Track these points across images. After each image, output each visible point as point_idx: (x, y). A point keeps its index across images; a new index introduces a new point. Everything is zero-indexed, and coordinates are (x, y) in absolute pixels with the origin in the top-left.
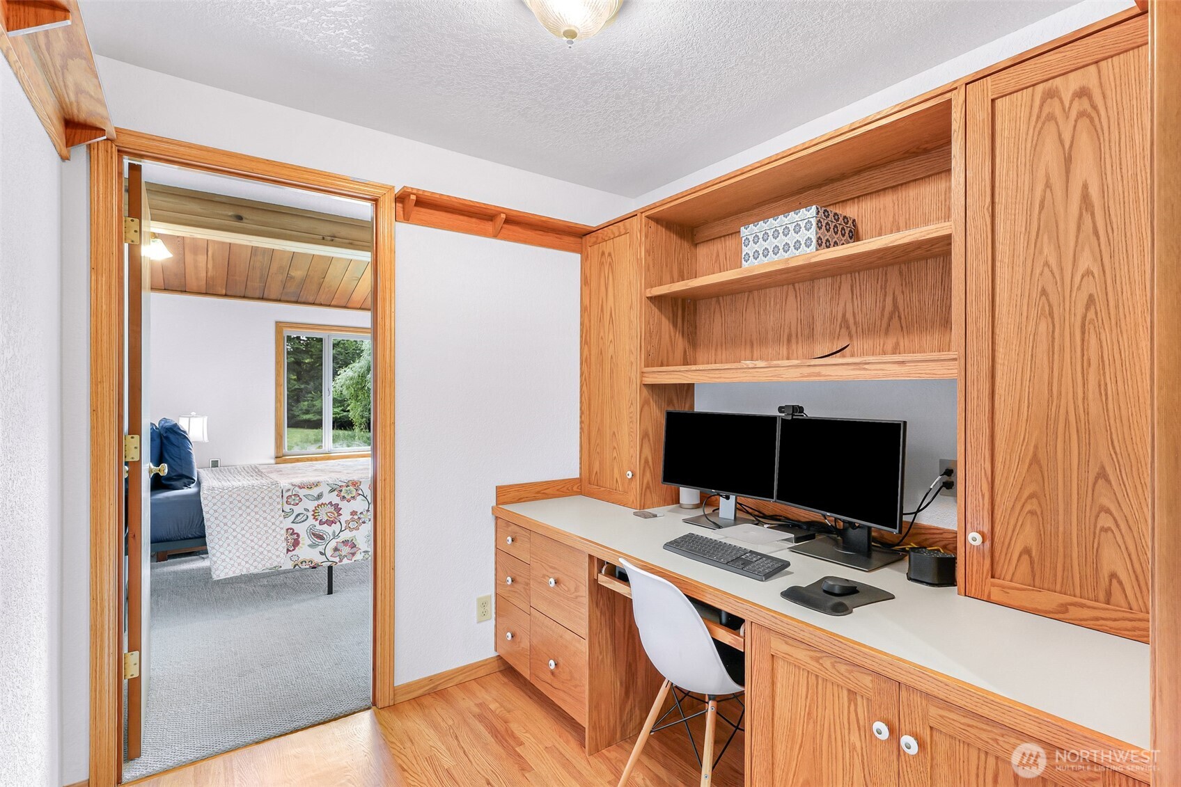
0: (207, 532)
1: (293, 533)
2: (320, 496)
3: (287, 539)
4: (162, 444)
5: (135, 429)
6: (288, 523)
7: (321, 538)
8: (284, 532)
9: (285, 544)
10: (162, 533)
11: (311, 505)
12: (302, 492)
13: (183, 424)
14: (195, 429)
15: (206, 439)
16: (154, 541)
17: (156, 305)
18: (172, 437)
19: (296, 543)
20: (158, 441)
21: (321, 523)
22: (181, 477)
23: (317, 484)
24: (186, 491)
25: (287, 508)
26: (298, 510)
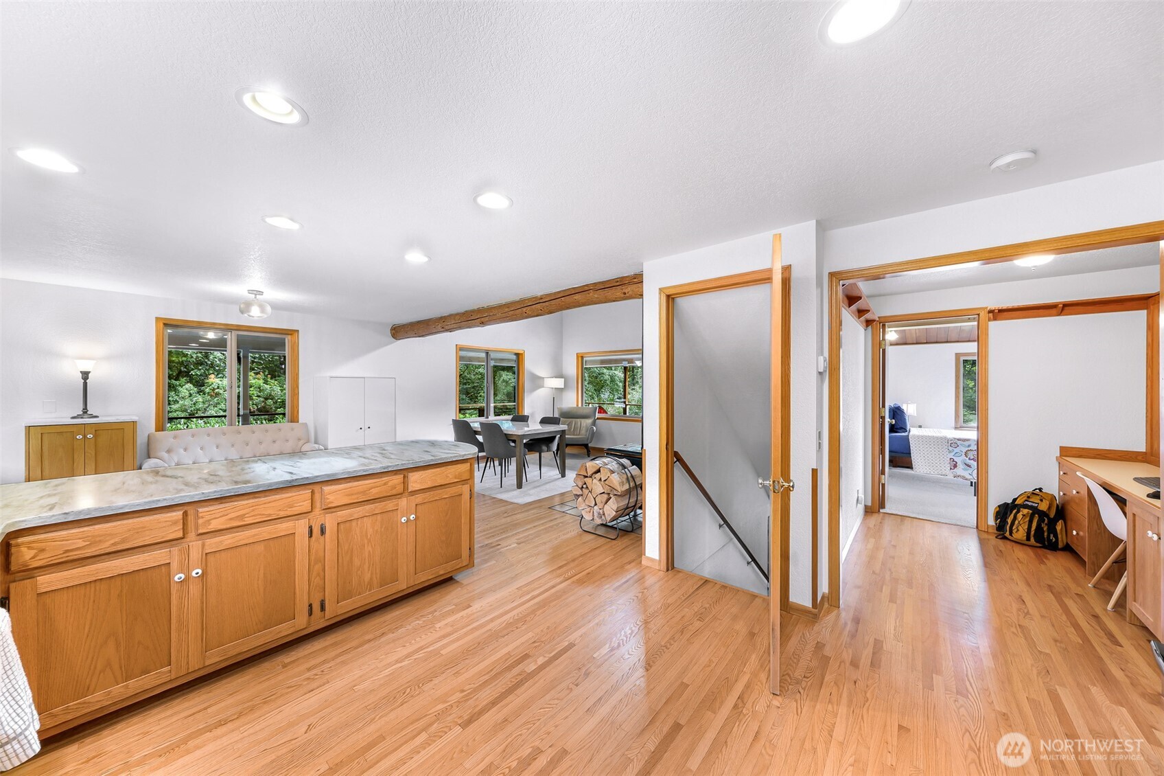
0: (912, 452)
1: (953, 461)
2: (969, 446)
3: (950, 463)
4: (894, 414)
5: (884, 406)
6: (951, 456)
7: (969, 466)
8: (949, 459)
9: (949, 465)
10: (893, 449)
11: (964, 450)
12: (959, 442)
13: (904, 407)
14: (910, 410)
15: (915, 415)
16: (890, 452)
17: (890, 351)
18: (898, 411)
19: (955, 466)
20: (892, 413)
21: (969, 459)
22: (902, 428)
23: (968, 440)
24: (903, 434)
25: (951, 449)
26: (956, 450)
